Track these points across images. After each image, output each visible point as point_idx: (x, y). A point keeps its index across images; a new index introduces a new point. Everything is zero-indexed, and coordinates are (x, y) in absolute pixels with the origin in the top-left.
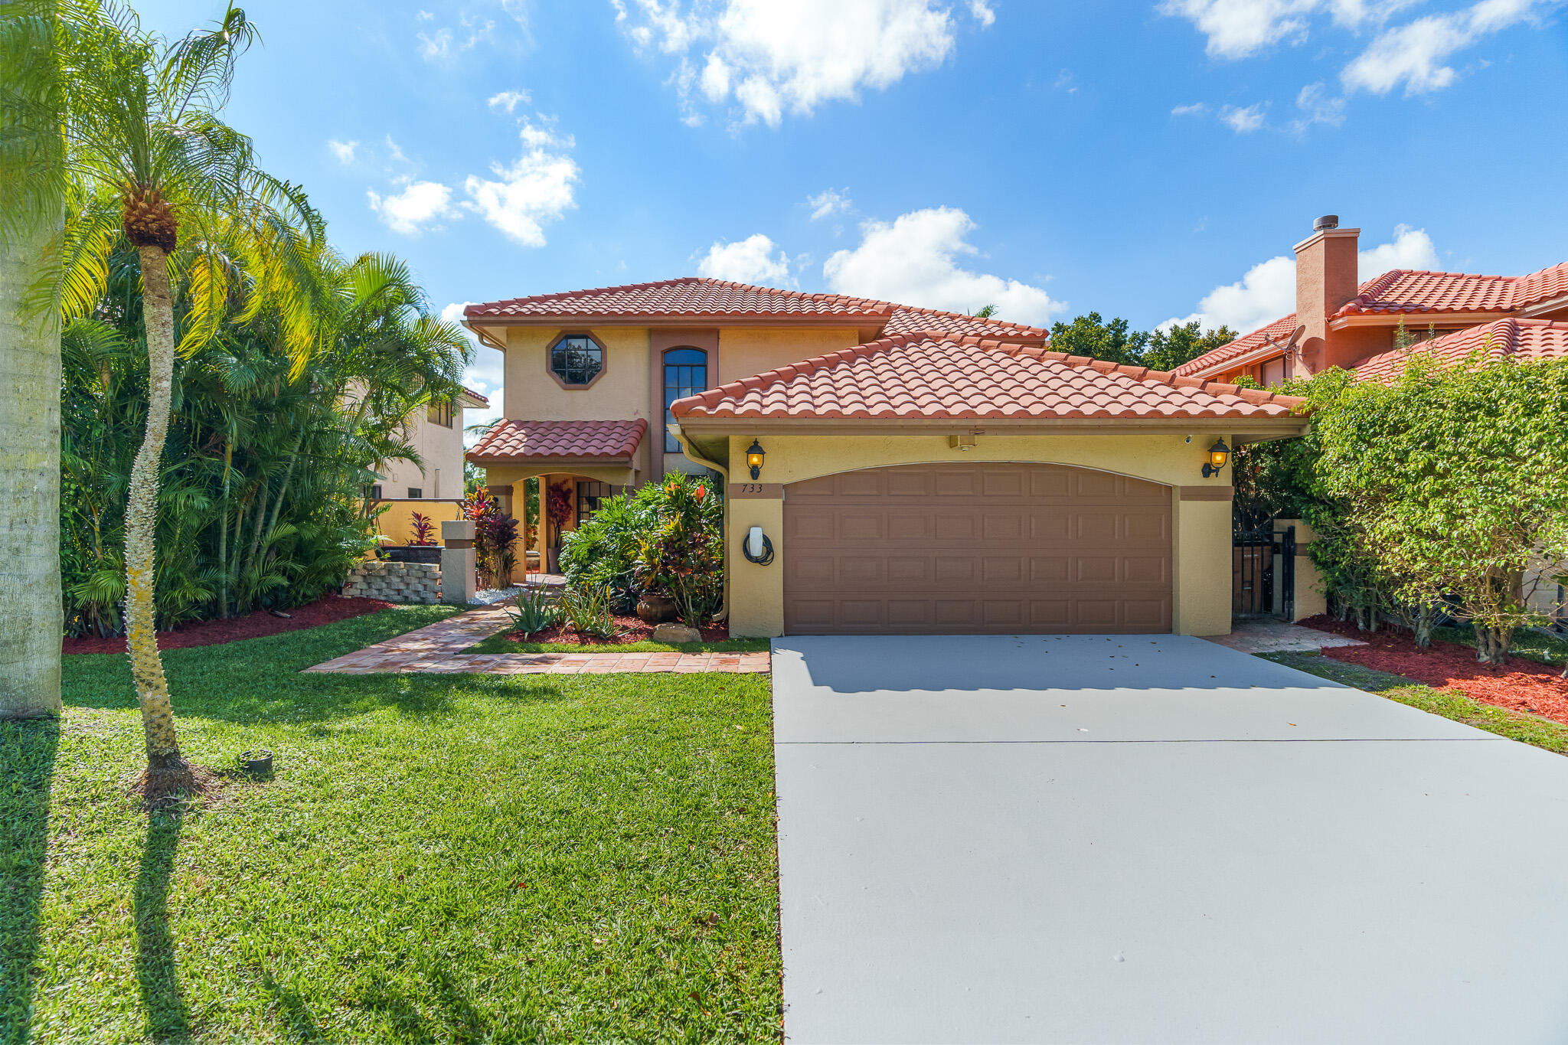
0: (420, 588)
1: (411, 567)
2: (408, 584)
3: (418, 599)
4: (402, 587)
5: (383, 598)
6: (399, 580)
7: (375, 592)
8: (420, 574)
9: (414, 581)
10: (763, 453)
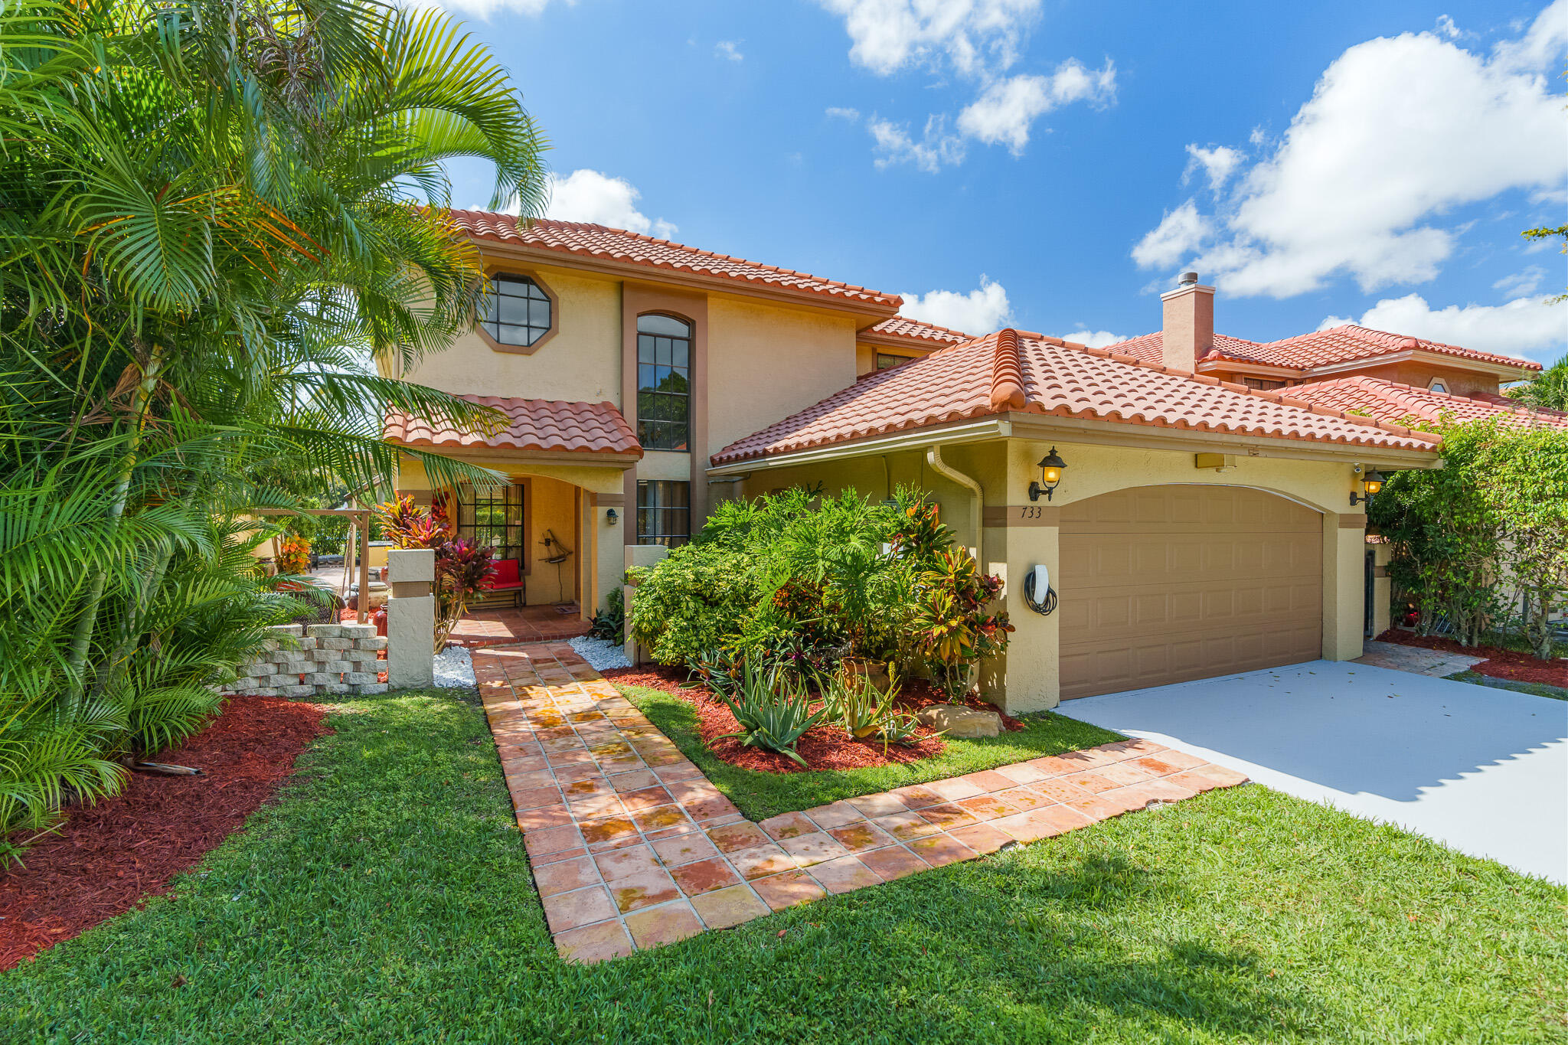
0: (347, 667)
1: (325, 632)
2: (321, 664)
3: (345, 688)
4: (310, 668)
5: (272, 693)
6: (302, 657)
7: (254, 683)
8: (346, 644)
9: (334, 657)
10: (1063, 466)
